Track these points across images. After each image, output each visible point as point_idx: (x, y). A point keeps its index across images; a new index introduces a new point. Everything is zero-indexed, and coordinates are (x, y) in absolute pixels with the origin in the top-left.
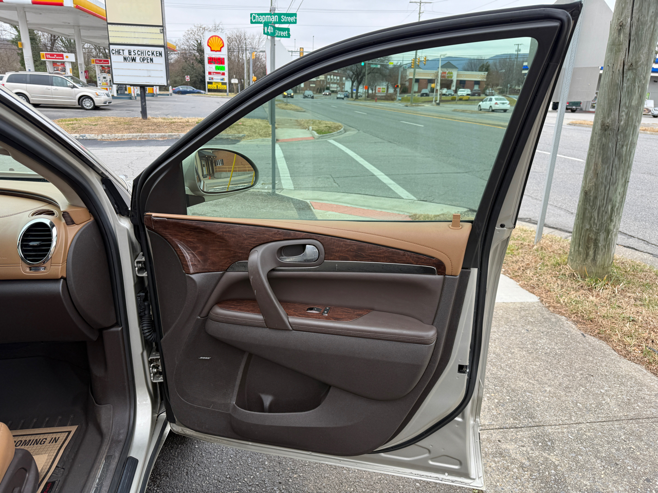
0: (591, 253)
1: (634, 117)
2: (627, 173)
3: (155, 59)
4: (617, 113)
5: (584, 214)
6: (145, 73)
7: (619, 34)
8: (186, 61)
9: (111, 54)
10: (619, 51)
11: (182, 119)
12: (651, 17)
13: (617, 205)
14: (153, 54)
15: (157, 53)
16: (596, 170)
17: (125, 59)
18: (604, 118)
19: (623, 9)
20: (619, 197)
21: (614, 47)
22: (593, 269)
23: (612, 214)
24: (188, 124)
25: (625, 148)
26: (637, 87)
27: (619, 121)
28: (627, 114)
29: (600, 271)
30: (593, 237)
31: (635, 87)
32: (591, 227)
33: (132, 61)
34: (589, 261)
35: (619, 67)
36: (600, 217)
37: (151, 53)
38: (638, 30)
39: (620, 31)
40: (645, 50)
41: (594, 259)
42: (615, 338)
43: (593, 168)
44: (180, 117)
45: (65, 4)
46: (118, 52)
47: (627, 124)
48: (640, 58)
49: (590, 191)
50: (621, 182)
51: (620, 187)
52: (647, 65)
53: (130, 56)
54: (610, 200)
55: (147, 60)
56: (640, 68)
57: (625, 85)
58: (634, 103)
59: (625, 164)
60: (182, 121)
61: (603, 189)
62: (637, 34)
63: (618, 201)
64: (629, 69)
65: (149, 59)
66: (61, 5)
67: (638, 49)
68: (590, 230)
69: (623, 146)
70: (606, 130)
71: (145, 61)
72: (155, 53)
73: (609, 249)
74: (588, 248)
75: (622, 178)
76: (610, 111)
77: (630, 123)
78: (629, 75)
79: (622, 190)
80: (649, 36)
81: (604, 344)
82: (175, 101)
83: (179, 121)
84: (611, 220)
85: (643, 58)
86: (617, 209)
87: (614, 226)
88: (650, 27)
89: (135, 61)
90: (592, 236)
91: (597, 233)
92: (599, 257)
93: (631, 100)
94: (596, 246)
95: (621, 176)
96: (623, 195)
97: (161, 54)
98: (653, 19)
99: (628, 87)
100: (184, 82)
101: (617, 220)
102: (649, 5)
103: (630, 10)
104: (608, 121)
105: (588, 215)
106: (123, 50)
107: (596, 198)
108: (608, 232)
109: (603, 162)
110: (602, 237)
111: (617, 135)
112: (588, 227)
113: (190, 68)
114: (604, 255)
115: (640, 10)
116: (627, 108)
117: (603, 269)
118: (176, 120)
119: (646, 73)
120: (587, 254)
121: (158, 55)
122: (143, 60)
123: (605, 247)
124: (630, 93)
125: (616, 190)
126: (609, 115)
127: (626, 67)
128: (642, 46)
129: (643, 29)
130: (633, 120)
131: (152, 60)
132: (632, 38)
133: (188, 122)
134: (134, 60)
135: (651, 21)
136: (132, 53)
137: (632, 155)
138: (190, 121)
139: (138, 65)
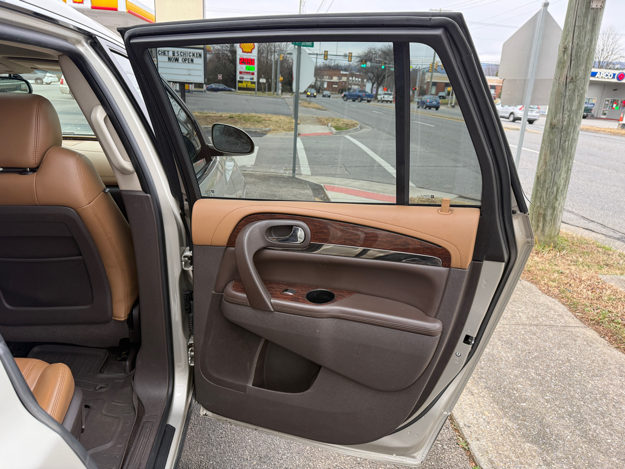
0: (541, 225)
1: (575, 119)
2: (569, 162)
3: (195, 60)
4: (561, 115)
5: (536, 194)
6: (186, 72)
7: (564, 55)
8: (219, 61)
9: (158, 54)
10: (563, 67)
11: (215, 113)
12: (587, 42)
13: (561, 187)
14: (193, 55)
15: (197, 55)
16: (545, 159)
17: (169, 59)
18: (552, 119)
19: (567, 35)
20: (563, 182)
21: (561, 64)
22: (542, 238)
23: (557, 194)
24: (221, 118)
25: (567, 143)
26: (576, 96)
27: (563, 121)
28: (569, 116)
29: (548, 240)
30: (543, 213)
31: (574, 95)
32: (541, 204)
33: (176, 61)
34: (539, 231)
35: (563, 80)
36: (548, 196)
37: (192, 55)
38: (577, 52)
39: (564, 52)
40: (583, 67)
41: (543, 230)
42: (542, 283)
43: (543, 158)
44: (214, 112)
45: (119, 9)
46: (164, 53)
47: (568, 124)
48: (578, 73)
49: (541, 175)
50: (564, 169)
51: (563, 173)
52: (584, 79)
53: (174, 57)
54: (555, 183)
55: (189, 60)
56: (578, 81)
57: (567, 94)
58: (574, 108)
59: (567, 155)
60: (216, 115)
61: (550, 174)
62: (576, 55)
63: (562, 184)
64: (570, 82)
65: (190, 59)
66: (116, 9)
67: (577, 67)
68: (540, 207)
69: (565, 141)
70: (553, 129)
71: (187, 62)
72: (195, 54)
73: (554, 223)
74: (538, 221)
75: (565, 167)
76: (556, 113)
77: (571, 123)
78: (571, 86)
79: (566, 175)
80: (586, 57)
81: (533, 286)
82: (208, 97)
83: (213, 115)
84: (557, 200)
85: (581, 74)
86: (561, 191)
87: (559, 204)
88: (586, 50)
89: (178, 61)
90: (542, 211)
91: (545, 210)
92: (547, 229)
93: (571, 105)
94: (544, 219)
95: (564, 165)
96: (567, 180)
97: (200, 55)
98: (589, 44)
99: (569, 96)
100: (216, 80)
101: (562, 199)
102: (586, 34)
103: (572, 37)
104: (555, 121)
105: (539, 195)
106: (168, 51)
107: (545, 181)
108: (554, 209)
109: (550, 153)
110: (549, 212)
111: (561, 132)
112: (538, 204)
113: (222, 67)
114: (551, 227)
115: (579, 37)
116: (569, 111)
117: (550, 238)
118: (211, 115)
119: (584, 85)
120: (538, 226)
121: (198, 56)
122: (185, 60)
123: (551, 220)
124: (571, 100)
125: (560, 175)
126: (555, 117)
127: (568, 80)
128: (580, 64)
129: (581, 51)
130: (573, 121)
131: (192, 60)
132: (573, 58)
133: (221, 116)
134: (177, 60)
135: (587, 45)
136: (176, 54)
137: (573, 149)
138: (223, 115)
139: (180, 65)
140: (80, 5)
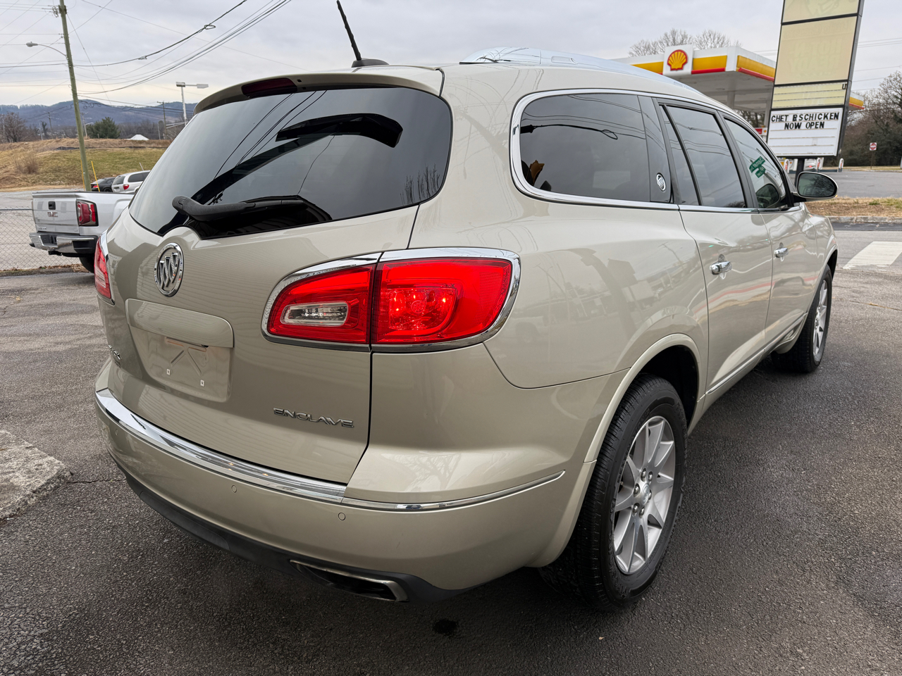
3: (828, 123)
6: (810, 142)
8: (876, 122)
9: (771, 121)
11: (848, 199)
14: (826, 117)
15: (831, 116)
17: (787, 126)
24: (856, 205)
33: (796, 128)
37: (823, 117)
44: (846, 197)
45: (728, 69)
46: (780, 119)
53: (794, 123)
55: (816, 125)
60: (848, 201)
65: (819, 124)
66: (723, 70)
71: (813, 127)
72: (829, 116)
82: (844, 178)
83: (844, 201)
89: (799, 128)
97: (836, 116)
100: (866, 152)
106: (786, 116)
113: (881, 131)
118: (840, 201)
121: (833, 117)
122: (811, 125)
131: (822, 125)
133: (858, 203)
134: (798, 126)
136: (798, 118)
138: (860, 202)
139: (803, 132)
140: (679, 72)
